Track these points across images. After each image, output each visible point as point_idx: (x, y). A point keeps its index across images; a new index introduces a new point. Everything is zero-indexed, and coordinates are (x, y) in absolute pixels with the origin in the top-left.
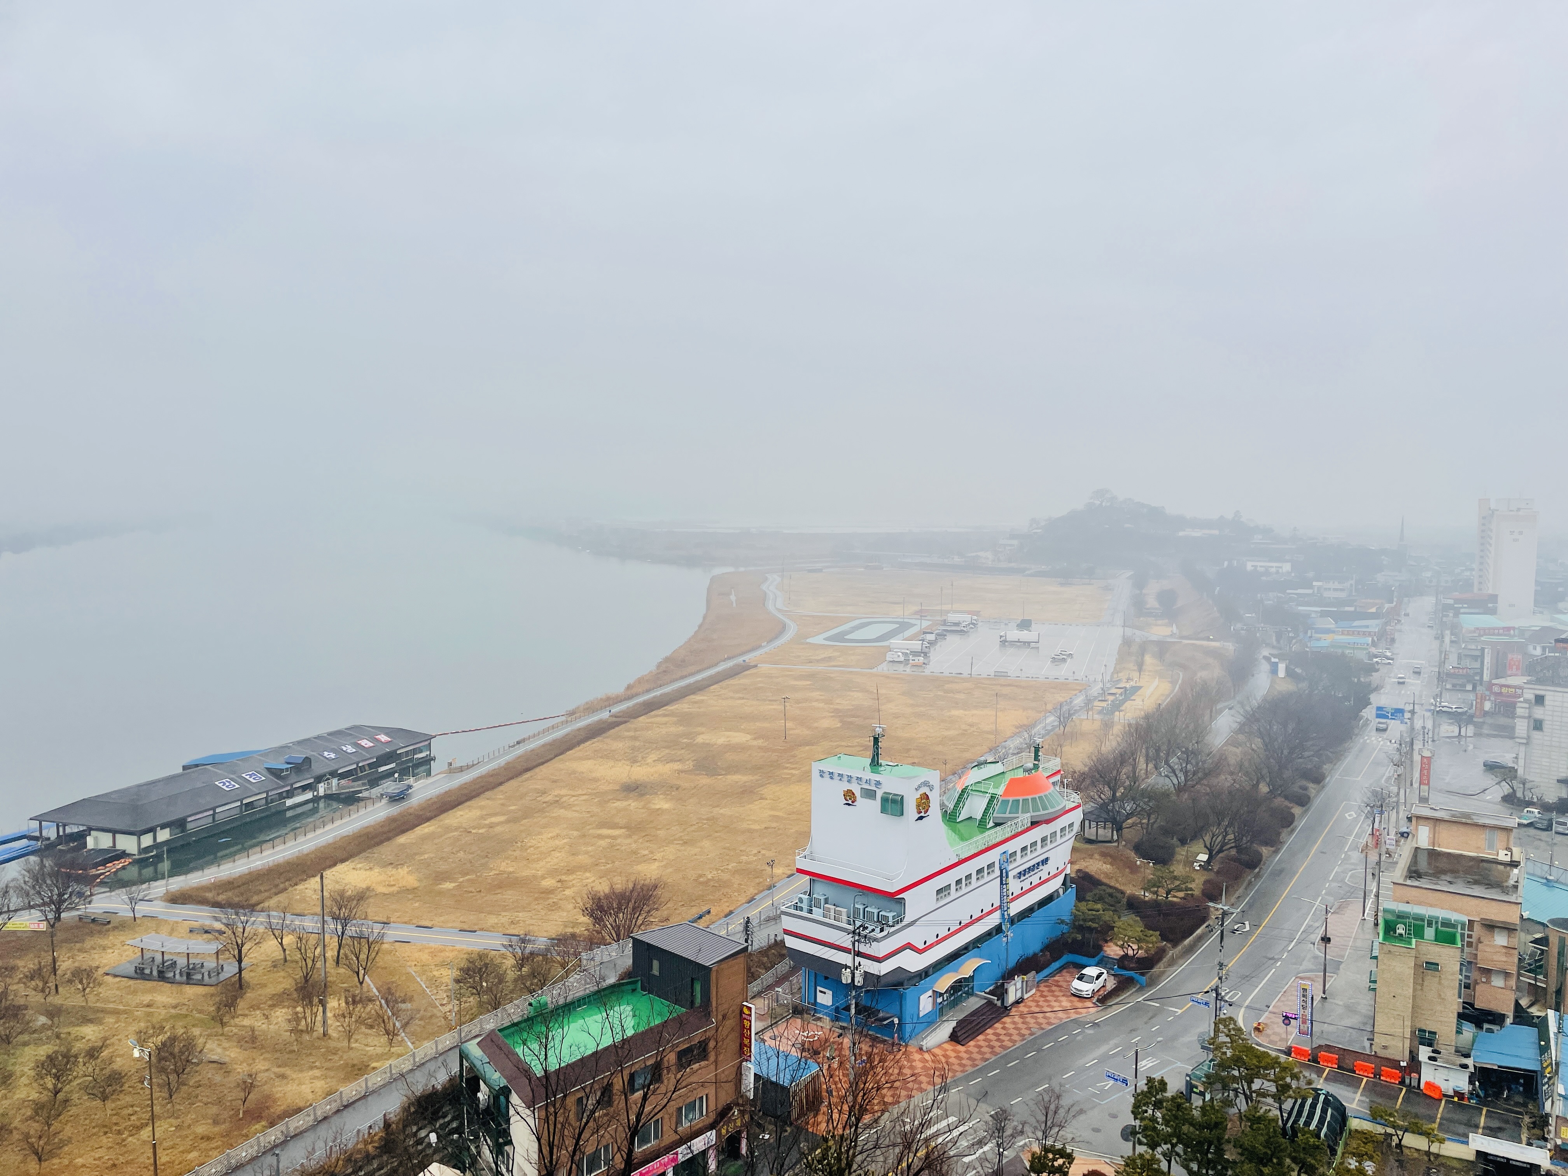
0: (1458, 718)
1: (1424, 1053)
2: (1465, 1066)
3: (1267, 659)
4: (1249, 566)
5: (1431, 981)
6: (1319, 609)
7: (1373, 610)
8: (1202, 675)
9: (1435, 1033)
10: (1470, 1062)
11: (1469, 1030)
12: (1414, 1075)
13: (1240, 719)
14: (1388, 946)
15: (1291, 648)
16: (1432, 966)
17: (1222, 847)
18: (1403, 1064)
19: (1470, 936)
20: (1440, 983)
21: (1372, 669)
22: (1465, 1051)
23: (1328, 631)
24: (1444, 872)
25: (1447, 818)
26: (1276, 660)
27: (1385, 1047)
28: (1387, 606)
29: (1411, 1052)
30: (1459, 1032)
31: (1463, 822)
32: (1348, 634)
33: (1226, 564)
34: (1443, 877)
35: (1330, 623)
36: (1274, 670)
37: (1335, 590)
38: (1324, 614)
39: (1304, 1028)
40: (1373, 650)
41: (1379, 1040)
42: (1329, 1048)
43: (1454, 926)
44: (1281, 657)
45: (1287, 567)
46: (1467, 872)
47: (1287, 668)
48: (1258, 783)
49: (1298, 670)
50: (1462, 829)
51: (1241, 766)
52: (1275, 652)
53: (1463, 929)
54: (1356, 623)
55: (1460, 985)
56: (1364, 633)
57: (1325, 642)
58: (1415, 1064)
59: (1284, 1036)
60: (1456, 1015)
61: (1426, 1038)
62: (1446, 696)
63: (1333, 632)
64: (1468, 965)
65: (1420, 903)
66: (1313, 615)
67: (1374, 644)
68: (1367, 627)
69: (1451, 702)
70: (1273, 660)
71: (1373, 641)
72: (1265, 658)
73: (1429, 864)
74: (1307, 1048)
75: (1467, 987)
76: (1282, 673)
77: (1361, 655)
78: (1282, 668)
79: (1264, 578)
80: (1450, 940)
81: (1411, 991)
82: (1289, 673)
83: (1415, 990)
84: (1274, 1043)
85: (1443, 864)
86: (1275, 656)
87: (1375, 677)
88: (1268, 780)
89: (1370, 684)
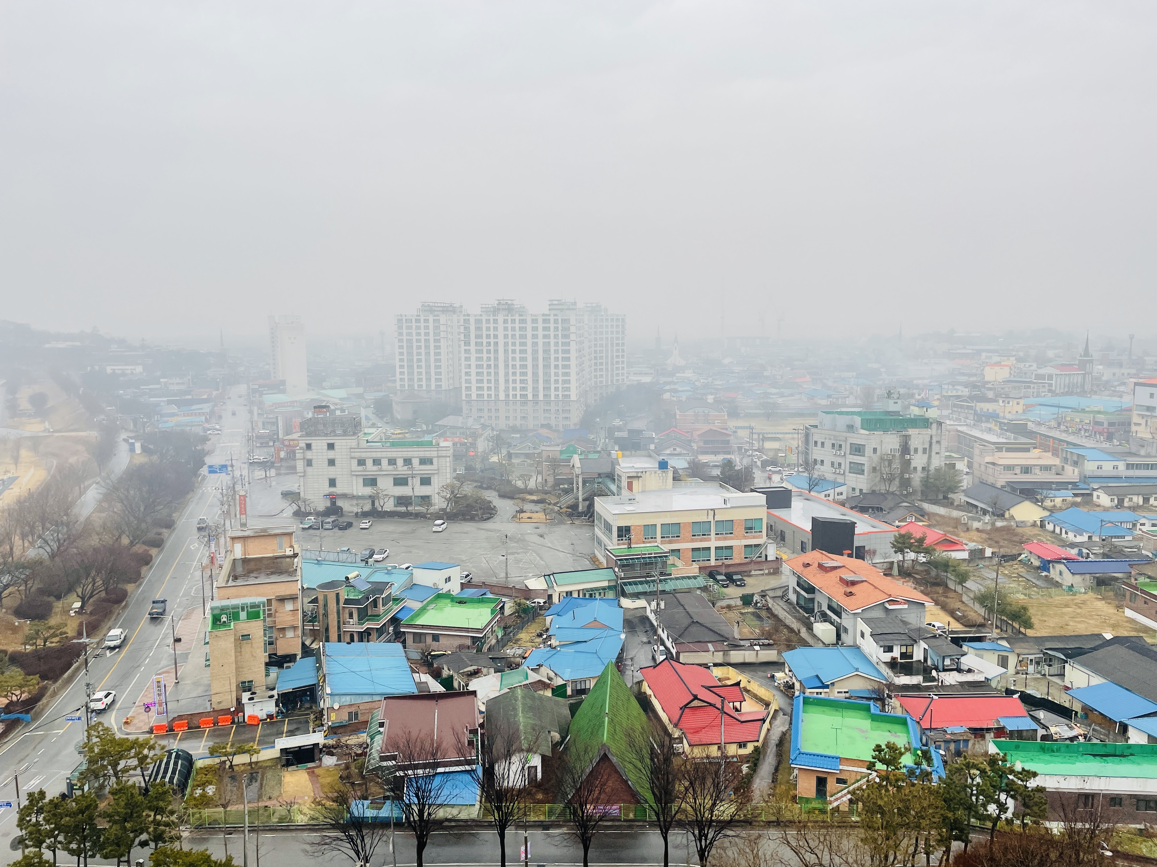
0: (265, 465)
1: (246, 696)
2: (272, 697)
3: (125, 440)
4: (109, 370)
5: (246, 647)
6: (165, 399)
7: (205, 397)
8: (72, 460)
9: (252, 681)
10: (275, 693)
11: (274, 671)
12: (241, 714)
13: (103, 490)
14: (216, 632)
15: (144, 430)
16: (246, 637)
17: (92, 593)
18: (232, 710)
19: (269, 610)
20: (252, 647)
21: (205, 439)
22: (271, 686)
23: (173, 415)
24: (252, 571)
25: (252, 534)
26: (133, 441)
27: (219, 703)
28: (215, 393)
29: (237, 699)
30: (267, 675)
31: (263, 535)
32: (188, 416)
33: (89, 368)
34: (252, 575)
35: (174, 409)
36: (132, 449)
37: (178, 384)
38: (169, 402)
39: (161, 709)
40: (207, 426)
41: (215, 699)
42: (180, 717)
43: (259, 606)
44: (137, 438)
45: (139, 369)
46: (267, 568)
47: (142, 446)
48: (120, 537)
49: (152, 447)
50: (262, 540)
51: (104, 526)
52: (132, 435)
53: (264, 606)
54: (194, 407)
55: (265, 644)
56: (200, 414)
57: (170, 424)
58: (240, 707)
59: (147, 721)
60: (264, 664)
61: (247, 687)
62: (257, 451)
63: (177, 415)
64: (269, 629)
65: (237, 597)
66: (162, 404)
67: (207, 421)
68: (202, 409)
69: (260, 455)
70: (131, 441)
71: (206, 419)
72: (124, 440)
73: (244, 568)
74: (165, 723)
75: (271, 643)
76: (138, 450)
77: (199, 430)
78: (138, 446)
79: (122, 378)
80: (256, 616)
81: (233, 658)
82: (144, 449)
83: (236, 657)
84: (140, 728)
85: (252, 565)
86: (132, 438)
87: (208, 446)
88: (127, 533)
89: (203, 450)
